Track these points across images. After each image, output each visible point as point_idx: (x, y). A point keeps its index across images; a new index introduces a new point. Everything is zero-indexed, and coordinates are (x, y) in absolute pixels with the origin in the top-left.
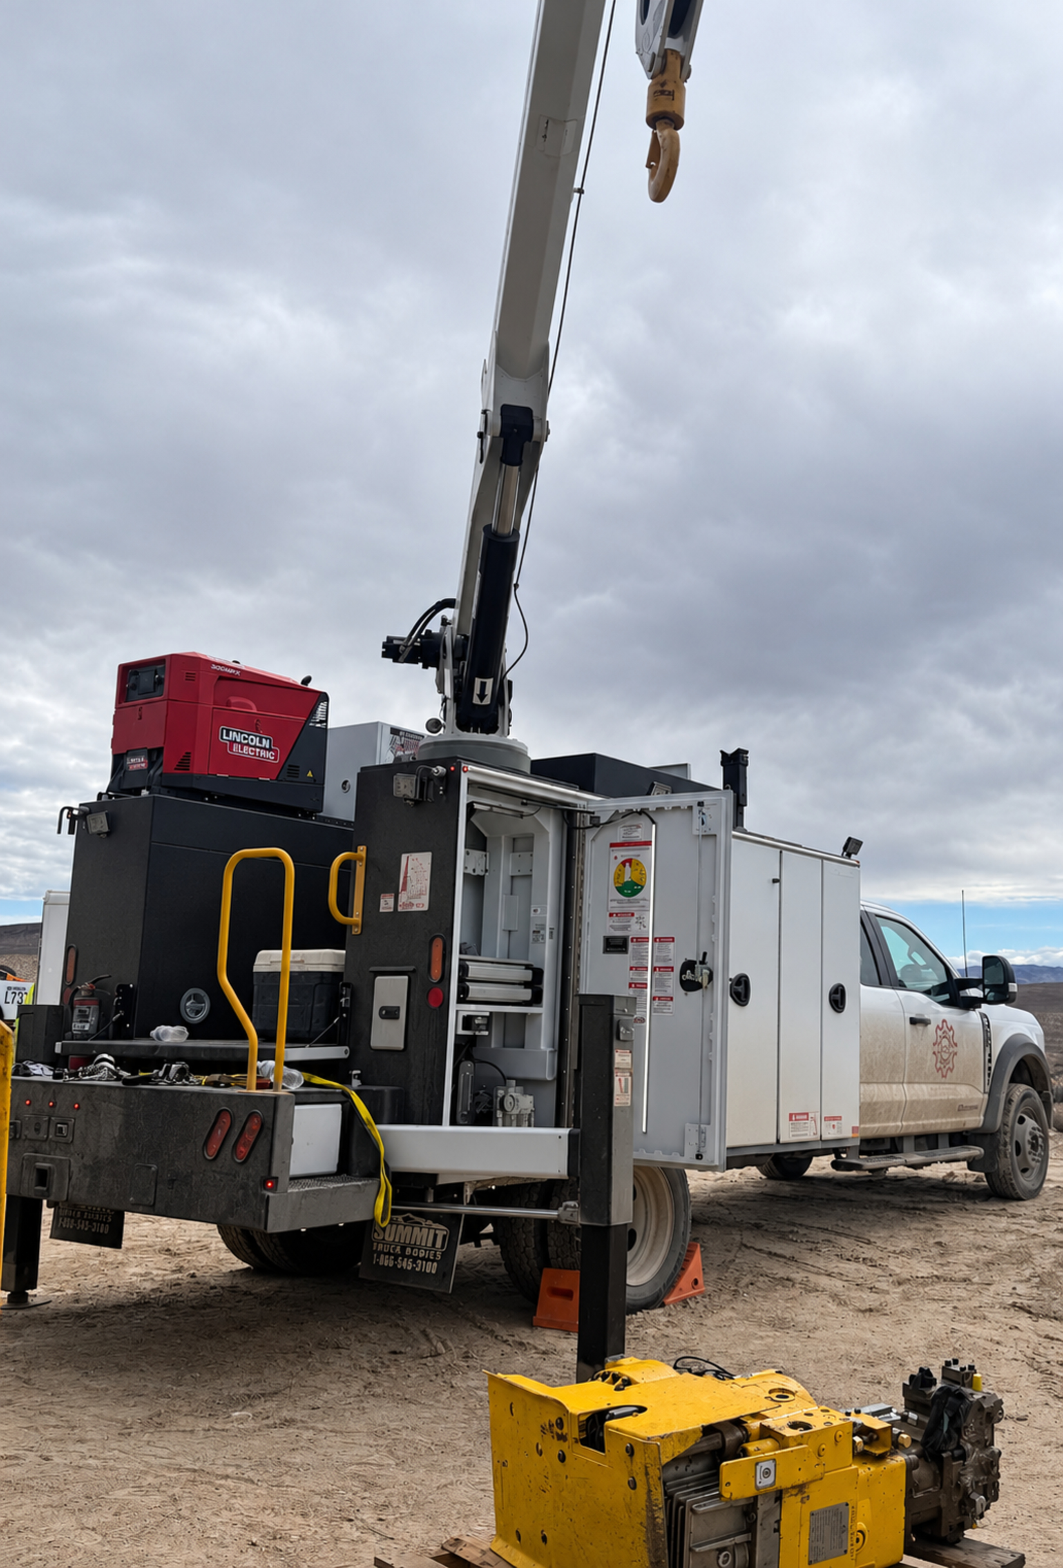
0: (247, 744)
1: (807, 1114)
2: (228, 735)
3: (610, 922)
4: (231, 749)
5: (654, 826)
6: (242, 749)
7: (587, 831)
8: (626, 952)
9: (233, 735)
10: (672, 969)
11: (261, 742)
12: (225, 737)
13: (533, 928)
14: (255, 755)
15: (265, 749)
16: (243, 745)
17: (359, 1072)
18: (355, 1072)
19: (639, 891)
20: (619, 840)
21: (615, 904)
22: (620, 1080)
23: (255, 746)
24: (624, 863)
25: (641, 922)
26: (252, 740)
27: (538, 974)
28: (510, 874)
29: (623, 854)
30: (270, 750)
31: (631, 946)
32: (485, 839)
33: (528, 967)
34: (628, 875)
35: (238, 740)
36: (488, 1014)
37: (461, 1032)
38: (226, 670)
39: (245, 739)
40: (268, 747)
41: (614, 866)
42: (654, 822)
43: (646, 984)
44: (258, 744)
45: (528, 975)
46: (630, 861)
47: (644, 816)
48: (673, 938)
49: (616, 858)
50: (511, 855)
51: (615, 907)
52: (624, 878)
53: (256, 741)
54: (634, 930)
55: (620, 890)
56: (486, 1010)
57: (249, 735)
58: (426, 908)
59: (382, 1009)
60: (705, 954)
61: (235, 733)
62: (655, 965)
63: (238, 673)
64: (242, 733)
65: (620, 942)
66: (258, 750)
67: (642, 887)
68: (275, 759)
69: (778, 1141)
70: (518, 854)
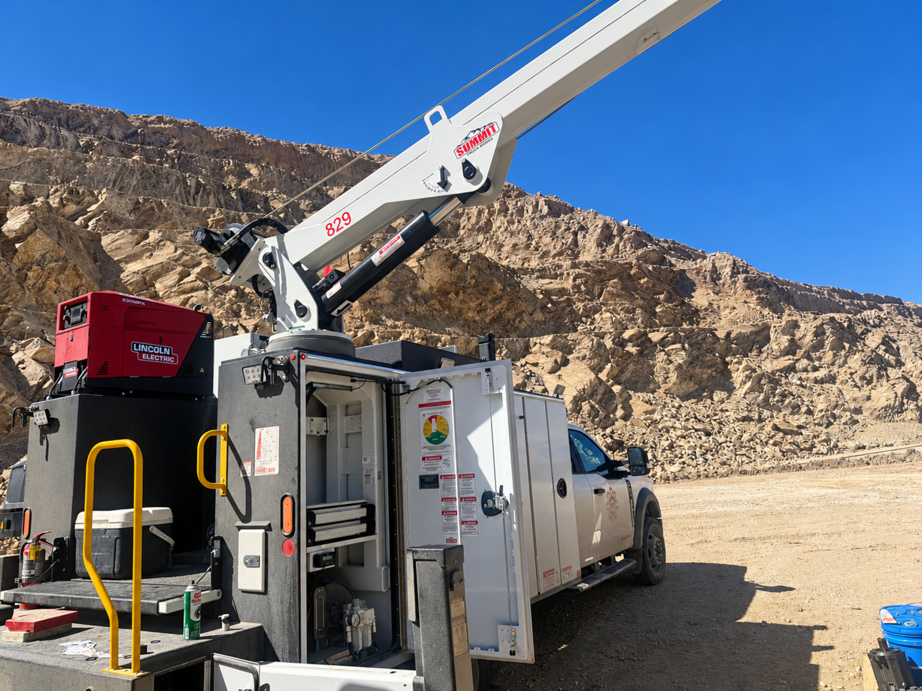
0: (153, 353)
1: (553, 570)
2: (137, 347)
3: (423, 464)
4: (141, 357)
5: (451, 390)
6: (149, 357)
7: (401, 397)
8: (438, 487)
9: (142, 347)
10: (474, 499)
11: (163, 351)
12: (135, 349)
13: (365, 473)
14: (160, 360)
15: (166, 355)
16: (150, 354)
17: (228, 615)
18: (223, 617)
19: (443, 440)
20: (425, 402)
21: (426, 450)
22: (456, 629)
23: (159, 354)
24: (430, 419)
25: (447, 463)
26: (156, 350)
27: (370, 508)
28: (345, 432)
29: (429, 412)
30: (170, 355)
31: (441, 482)
32: (325, 408)
33: (363, 505)
34: (434, 427)
35: (146, 351)
36: (333, 550)
37: (312, 569)
38: (134, 302)
39: (151, 349)
40: (168, 353)
41: (423, 420)
42: (451, 387)
43: (456, 512)
44: (161, 352)
45: (363, 512)
46: (435, 417)
47: (443, 382)
48: (474, 474)
49: (424, 415)
50: (345, 418)
51: (426, 452)
52: (431, 430)
53: (160, 350)
54: (441, 470)
55: (429, 440)
56: (331, 547)
57: (154, 346)
58: (276, 472)
59: (246, 558)
60: (501, 487)
61: (143, 346)
62: (462, 496)
63: (143, 304)
64: (148, 346)
65: (432, 479)
66: (161, 357)
67: (446, 436)
68: (175, 362)
69: (539, 593)
70: (350, 417)
